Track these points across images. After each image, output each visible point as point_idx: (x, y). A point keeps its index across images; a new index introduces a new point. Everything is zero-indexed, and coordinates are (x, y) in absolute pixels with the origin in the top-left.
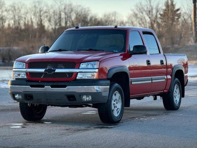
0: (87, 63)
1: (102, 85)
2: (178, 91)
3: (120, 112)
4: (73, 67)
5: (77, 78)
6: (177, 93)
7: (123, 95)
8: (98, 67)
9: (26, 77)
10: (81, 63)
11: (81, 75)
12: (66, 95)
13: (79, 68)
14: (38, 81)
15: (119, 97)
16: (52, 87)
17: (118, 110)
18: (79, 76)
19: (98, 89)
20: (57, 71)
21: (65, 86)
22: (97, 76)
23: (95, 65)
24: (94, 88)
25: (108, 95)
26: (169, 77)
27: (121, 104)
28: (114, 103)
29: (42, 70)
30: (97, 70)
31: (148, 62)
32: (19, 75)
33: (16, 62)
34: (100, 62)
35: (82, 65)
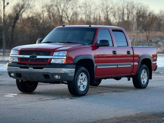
0: (59, 52)
1: (68, 68)
2: (146, 74)
3: (85, 88)
4: (49, 55)
5: (51, 62)
6: (145, 76)
7: (88, 75)
8: (66, 55)
9: (18, 61)
10: (54, 52)
11: (54, 60)
12: (43, 74)
13: (53, 56)
14: (26, 64)
15: (85, 77)
16: (34, 68)
17: (84, 86)
18: (53, 61)
19: (65, 71)
20: (38, 57)
21: (42, 68)
22: (65, 61)
23: (64, 53)
24: (62, 70)
25: (74, 75)
26: (136, 63)
27: (87, 82)
28: (81, 81)
29: (28, 56)
30: (65, 57)
31: (114, 52)
32: (14, 59)
33: (13, 50)
34: (68, 51)
35: (56, 53)
